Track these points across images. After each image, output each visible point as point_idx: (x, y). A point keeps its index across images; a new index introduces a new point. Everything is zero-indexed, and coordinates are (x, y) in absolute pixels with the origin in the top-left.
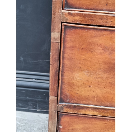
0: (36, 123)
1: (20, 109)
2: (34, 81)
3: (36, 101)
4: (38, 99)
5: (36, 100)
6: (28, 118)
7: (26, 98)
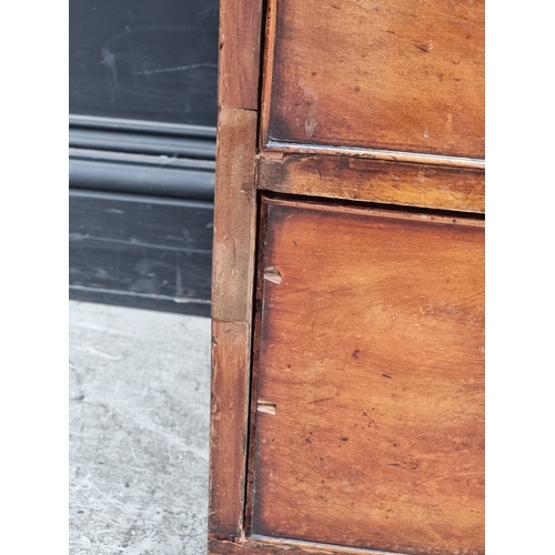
0: (171, 352)
1: (101, 294)
2: (164, 162)
3: (170, 258)
4: (183, 249)
5: (173, 252)
6: (133, 333)
7: (125, 242)
